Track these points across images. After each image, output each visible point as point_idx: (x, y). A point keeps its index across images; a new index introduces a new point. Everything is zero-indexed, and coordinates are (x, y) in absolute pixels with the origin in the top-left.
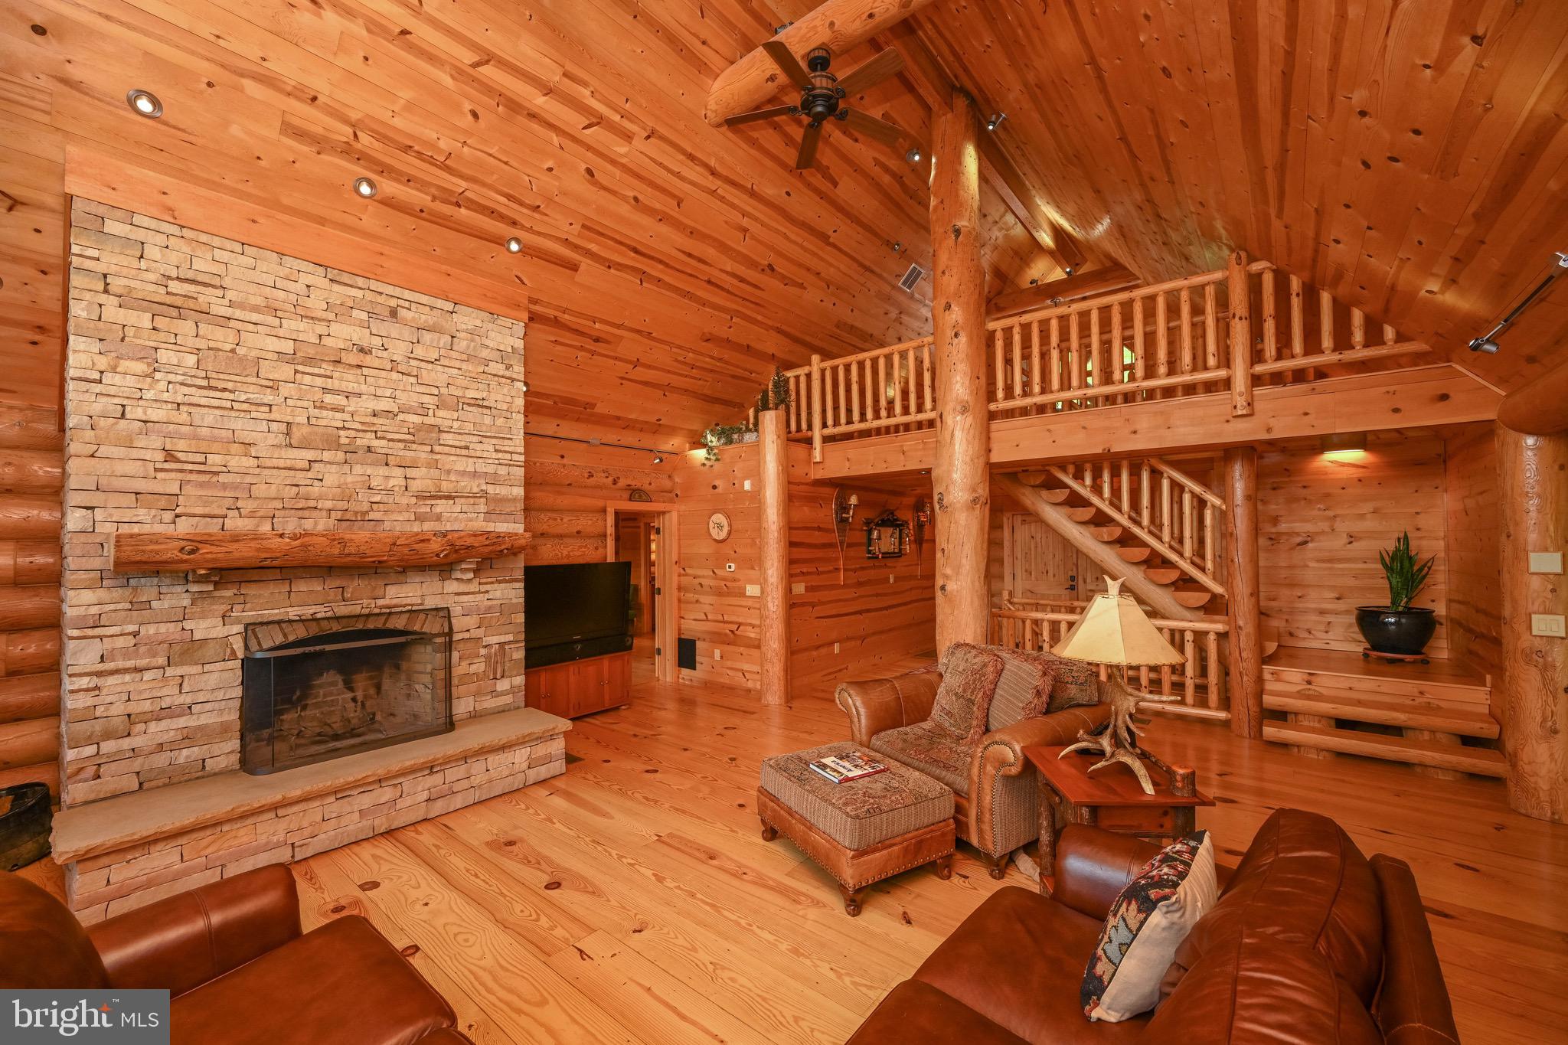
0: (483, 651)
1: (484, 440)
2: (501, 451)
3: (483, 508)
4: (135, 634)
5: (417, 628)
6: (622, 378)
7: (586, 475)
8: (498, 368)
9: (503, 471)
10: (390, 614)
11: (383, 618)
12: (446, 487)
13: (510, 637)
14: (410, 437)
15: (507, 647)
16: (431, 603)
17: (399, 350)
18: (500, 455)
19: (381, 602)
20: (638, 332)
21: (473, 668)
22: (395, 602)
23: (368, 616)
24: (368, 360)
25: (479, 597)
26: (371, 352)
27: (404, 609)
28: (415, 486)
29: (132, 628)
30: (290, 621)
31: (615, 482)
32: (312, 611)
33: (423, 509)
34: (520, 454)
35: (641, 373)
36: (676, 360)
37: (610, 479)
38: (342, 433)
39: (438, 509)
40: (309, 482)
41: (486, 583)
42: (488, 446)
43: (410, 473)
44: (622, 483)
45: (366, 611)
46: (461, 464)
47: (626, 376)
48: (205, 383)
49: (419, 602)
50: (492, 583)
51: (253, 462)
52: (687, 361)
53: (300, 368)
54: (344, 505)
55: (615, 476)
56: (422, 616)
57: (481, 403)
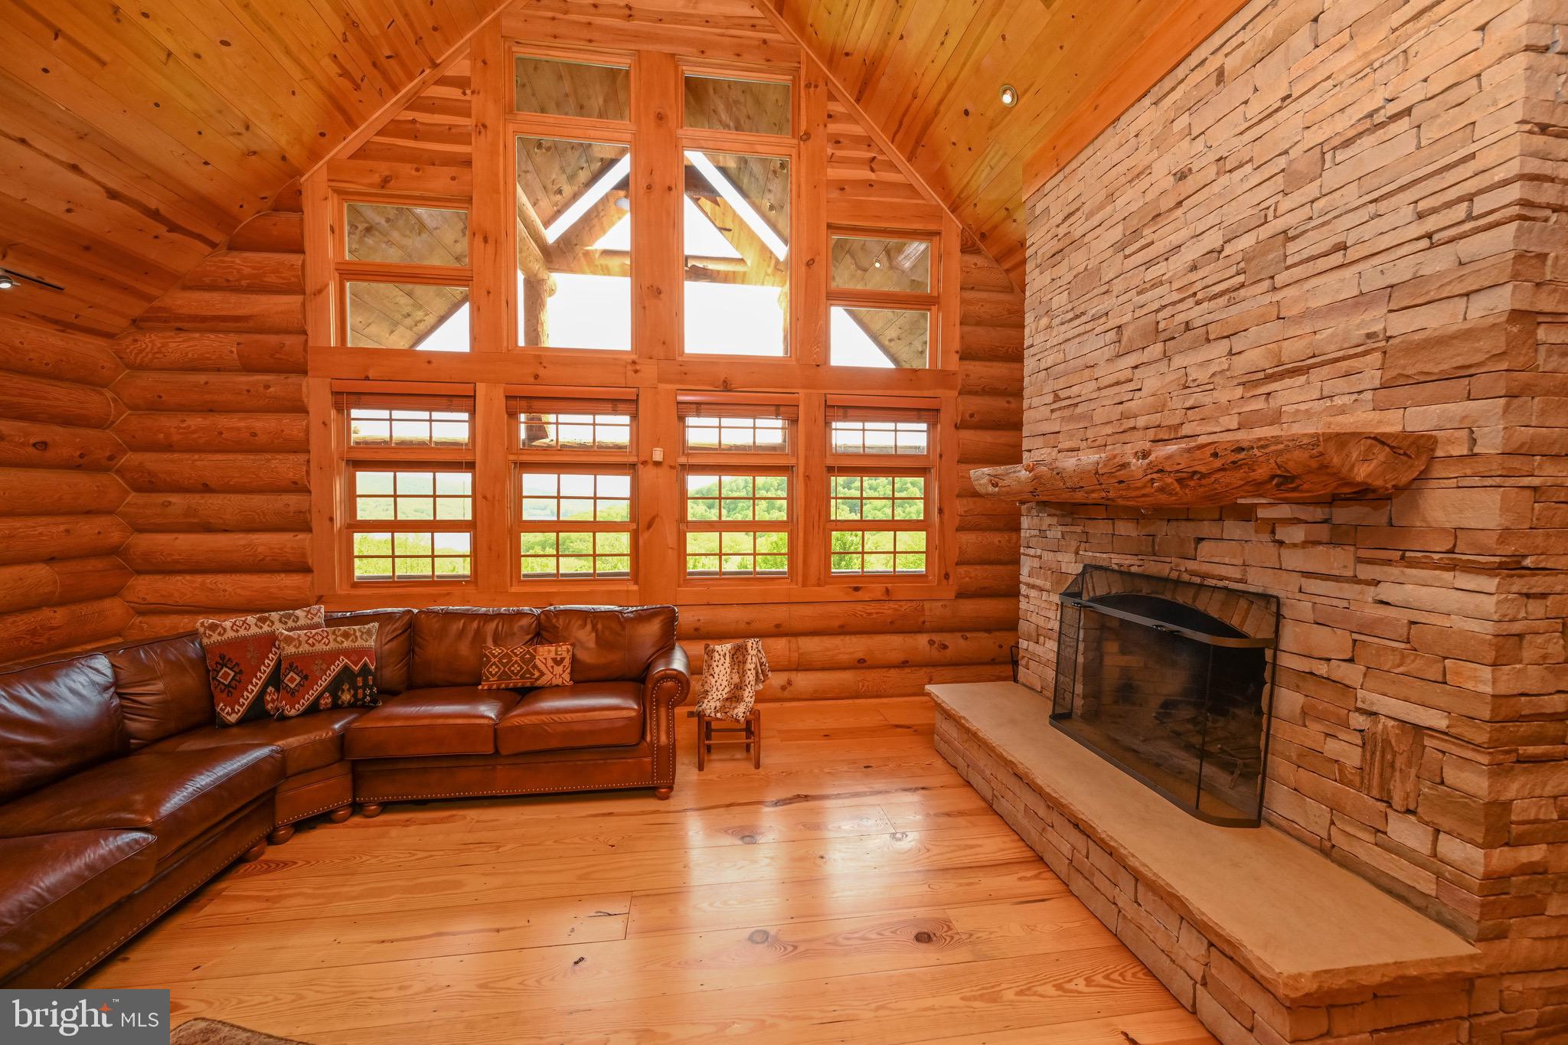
0: (1359, 721)
1: (1382, 207)
2: (1434, 211)
3: (1372, 377)
4: (1040, 557)
5: (1235, 622)
9: (1440, 261)
10: (1201, 586)
11: (1191, 593)
12: (1293, 351)
13: (1437, 720)
14: (1241, 278)
15: (1430, 743)
16: (1257, 581)
17: (1223, 138)
18: (1432, 224)
19: (1192, 565)
21: (1332, 748)
22: (1205, 568)
23: (1178, 582)
24: (1191, 183)
25: (1349, 591)
26: (1190, 170)
27: (1220, 584)
28: (1241, 364)
29: (1039, 551)
30: (1113, 571)
32: (1127, 562)
33: (1259, 404)
38: (1161, 315)
39: (1274, 403)
40: (1130, 396)
41: (1371, 562)
42: (1401, 209)
43: (1238, 344)
45: (1174, 575)
46: (1342, 285)
49: (1238, 576)
50: (1388, 562)
51: (1093, 385)
53: (1128, 251)
54: (1156, 419)
56: (1243, 603)
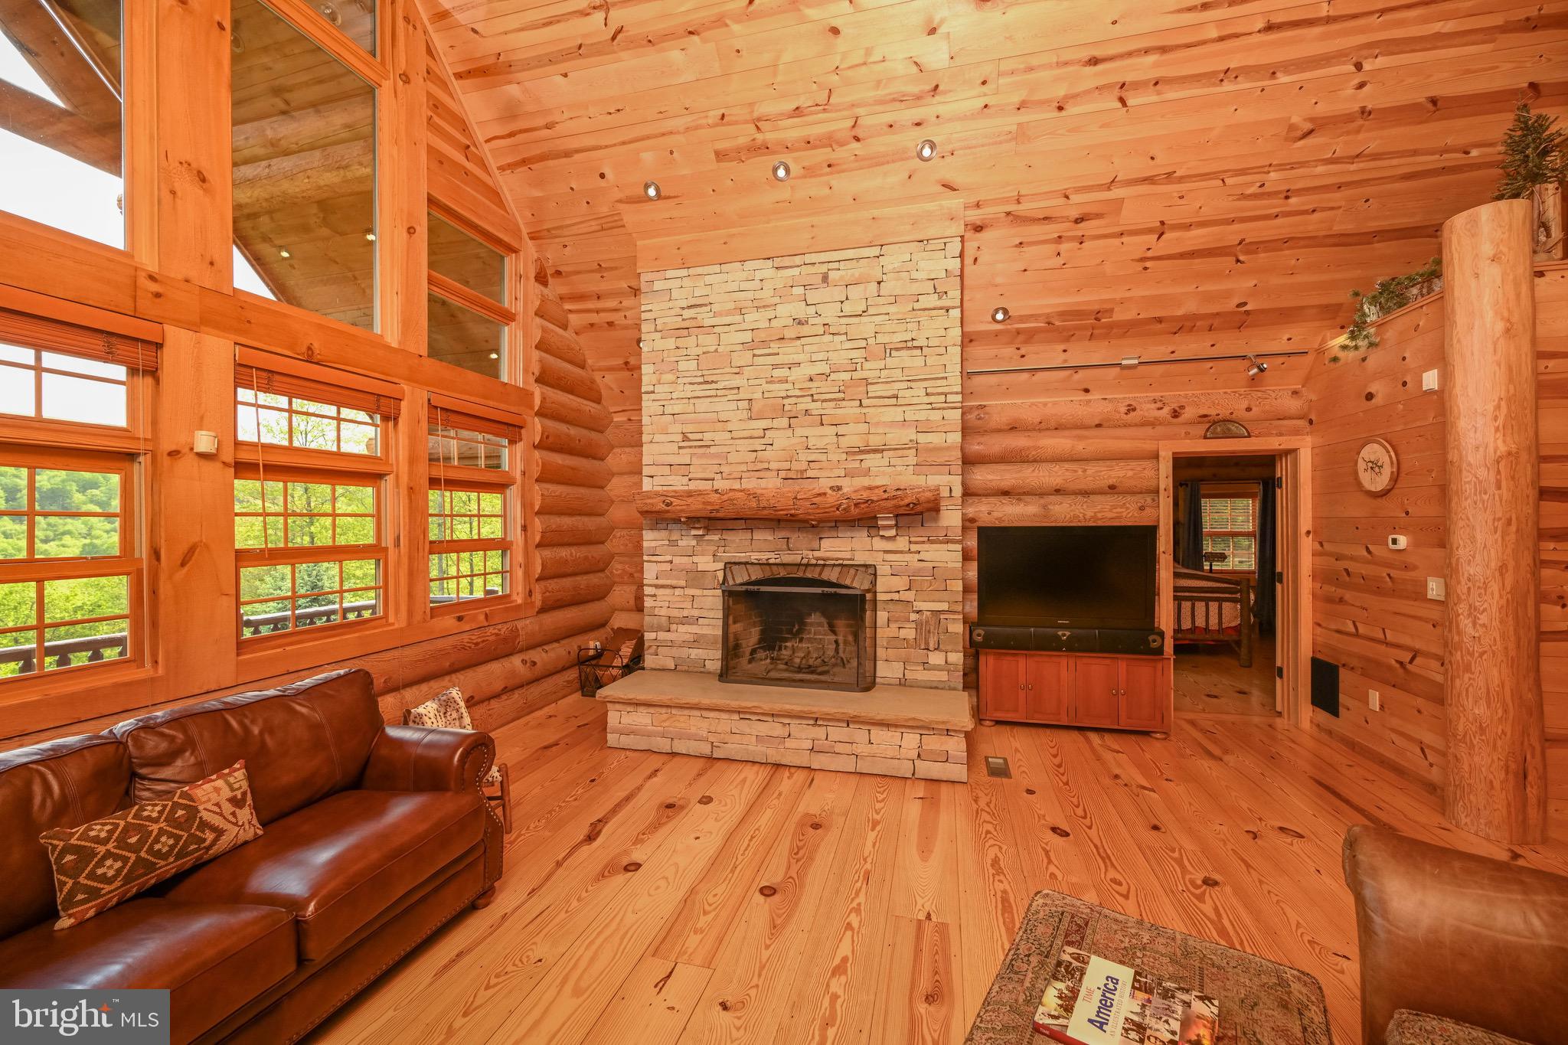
0: (913, 616)
1: (913, 384)
2: (933, 394)
3: (913, 460)
4: (671, 562)
5: (848, 582)
6: (1143, 259)
7: (1124, 409)
8: (932, 301)
9: (936, 416)
10: (824, 565)
11: (818, 569)
12: (875, 441)
13: (945, 606)
14: (841, 395)
15: (942, 617)
16: (860, 559)
17: (830, 313)
18: (932, 399)
19: (817, 554)
20: (1149, 180)
21: (903, 633)
22: (828, 554)
23: (807, 565)
24: (805, 330)
25: (908, 557)
26: (807, 322)
27: (837, 563)
28: (845, 442)
29: (669, 558)
30: (752, 564)
31: (1175, 414)
32: (766, 557)
33: (857, 465)
34: (957, 393)
35: (1173, 241)
36: (1244, 197)
37: (1166, 410)
38: (786, 401)
39: (865, 465)
40: (764, 447)
41: (916, 543)
42: (919, 390)
43: (841, 430)
44: (1189, 413)
45: (805, 561)
46: (896, 414)
47: (1150, 254)
48: (701, 380)
49: (849, 557)
50: (923, 542)
51: (728, 435)
52: (1267, 189)
53: (757, 352)
54: (787, 465)
55: (1175, 406)
56: (852, 571)
57: (909, 344)
